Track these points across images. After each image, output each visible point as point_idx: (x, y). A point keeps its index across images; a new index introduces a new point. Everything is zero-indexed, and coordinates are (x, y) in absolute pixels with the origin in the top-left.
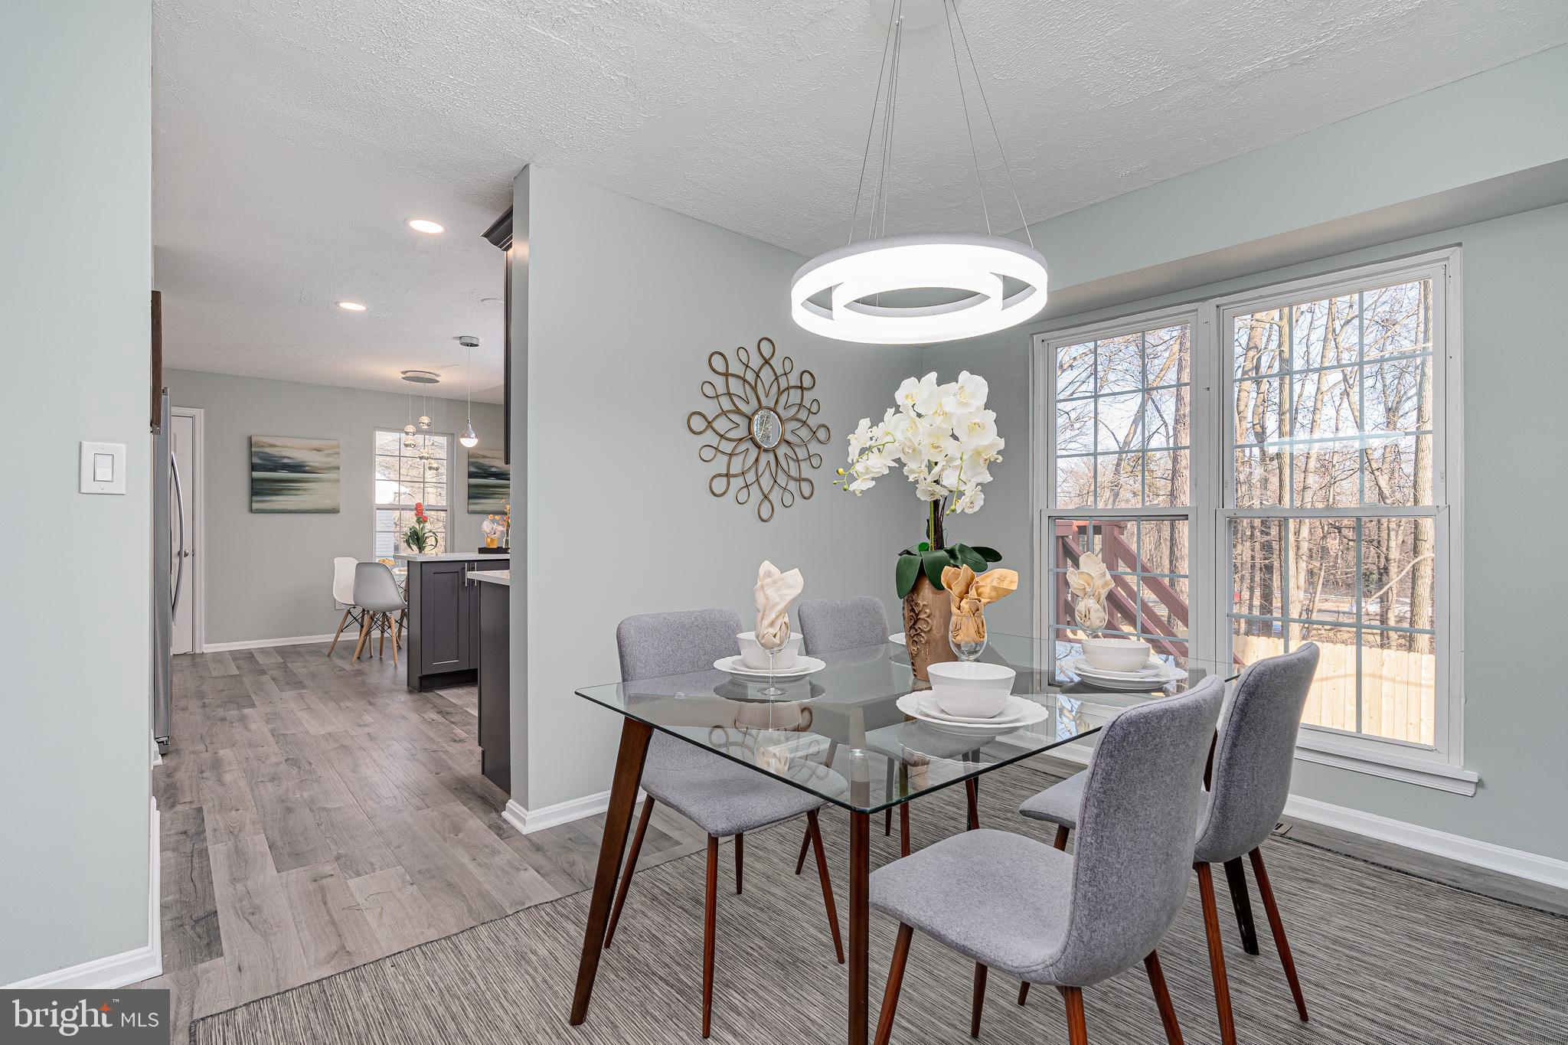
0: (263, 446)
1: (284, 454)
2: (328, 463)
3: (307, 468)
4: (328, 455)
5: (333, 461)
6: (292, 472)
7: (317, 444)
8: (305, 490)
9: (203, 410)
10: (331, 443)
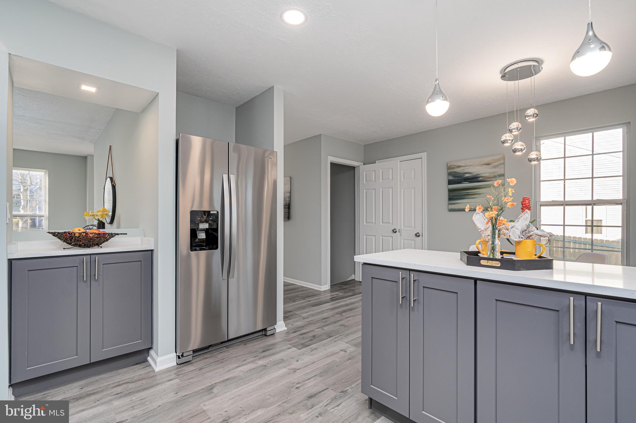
0: (454, 168)
1: (466, 171)
2: (494, 173)
3: (480, 178)
4: (495, 167)
5: (500, 171)
6: (471, 182)
7: (487, 160)
8: (479, 194)
9: (426, 153)
10: (496, 157)
